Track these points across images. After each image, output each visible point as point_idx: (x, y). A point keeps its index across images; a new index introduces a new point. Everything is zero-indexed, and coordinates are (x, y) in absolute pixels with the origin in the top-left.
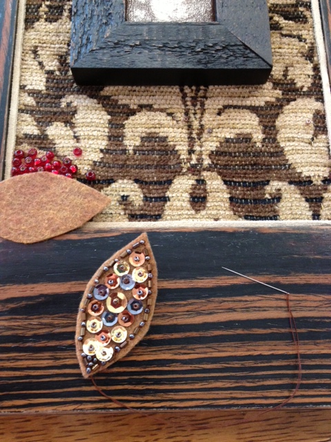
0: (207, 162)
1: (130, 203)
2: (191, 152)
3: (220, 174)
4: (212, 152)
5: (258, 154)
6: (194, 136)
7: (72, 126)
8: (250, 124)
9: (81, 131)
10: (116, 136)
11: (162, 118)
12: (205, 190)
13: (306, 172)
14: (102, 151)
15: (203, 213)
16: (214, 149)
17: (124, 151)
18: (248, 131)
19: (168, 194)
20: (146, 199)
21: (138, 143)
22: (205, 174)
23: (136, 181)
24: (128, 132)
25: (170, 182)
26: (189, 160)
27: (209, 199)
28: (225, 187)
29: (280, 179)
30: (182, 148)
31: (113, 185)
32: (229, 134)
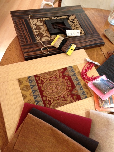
2: (41, 31)
3: (39, 33)
7: (40, 23)
11: (43, 29)
14: (38, 25)
23: (36, 27)
24: (41, 26)
25: (37, 30)
29: (40, 37)
32: (44, 33)
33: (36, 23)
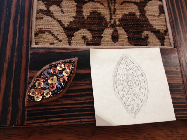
0: (118, 23)
1: (87, 39)
2: (111, 19)
3: (123, 28)
4: (120, 19)
5: (138, 20)
6: (112, 12)
7: (61, 7)
8: (134, 9)
9: (64, 9)
10: (79, 11)
11: (98, 5)
12: (117, 34)
13: (157, 28)
14: (73, 17)
15: (117, 43)
16: (120, 18)
17: (83, 18)
18: (134, 11)
19: (102, 35)
20: (93, 37)
21: (89, 15)
22: (117, 28)
23: (89, 30)
24: (84, 10)
25: (103, 31)
26: (110, 22)
27: (119, 37)
28: (125, 33)
29: (147, 30)
30: (107, 17)
31: (79, 31)
32: (126, 12)
33: (60, 22)
